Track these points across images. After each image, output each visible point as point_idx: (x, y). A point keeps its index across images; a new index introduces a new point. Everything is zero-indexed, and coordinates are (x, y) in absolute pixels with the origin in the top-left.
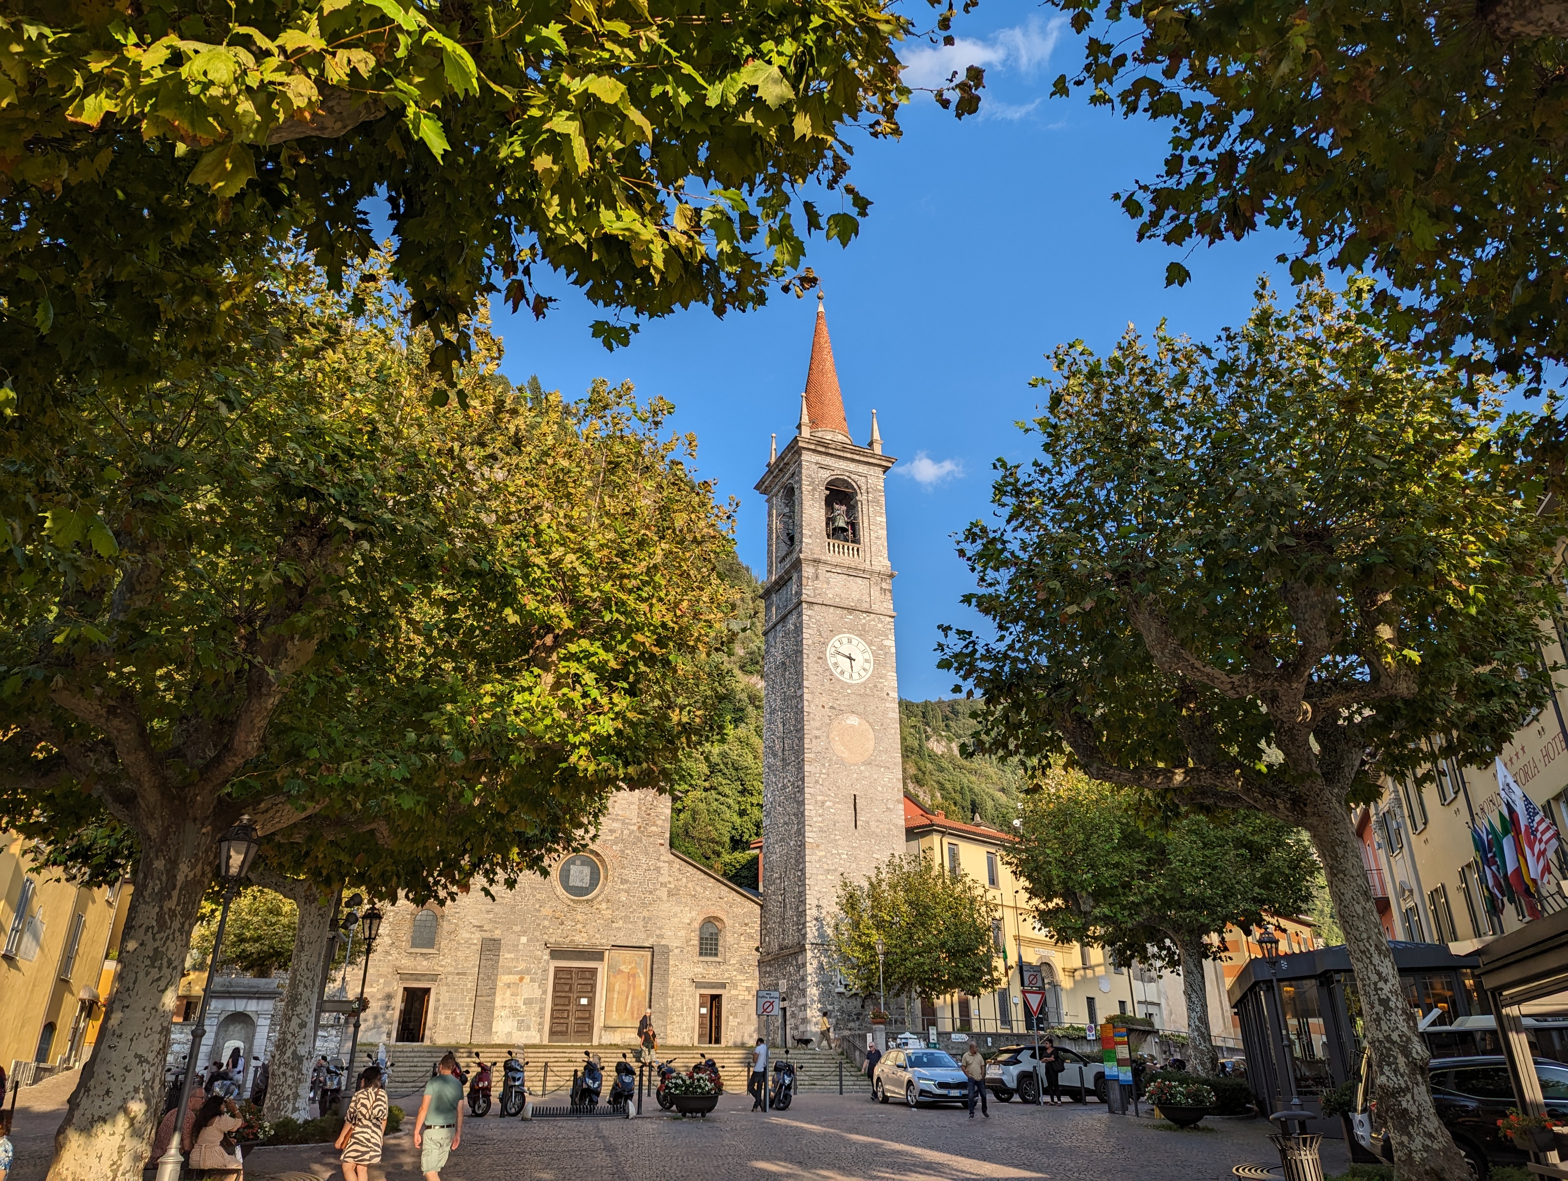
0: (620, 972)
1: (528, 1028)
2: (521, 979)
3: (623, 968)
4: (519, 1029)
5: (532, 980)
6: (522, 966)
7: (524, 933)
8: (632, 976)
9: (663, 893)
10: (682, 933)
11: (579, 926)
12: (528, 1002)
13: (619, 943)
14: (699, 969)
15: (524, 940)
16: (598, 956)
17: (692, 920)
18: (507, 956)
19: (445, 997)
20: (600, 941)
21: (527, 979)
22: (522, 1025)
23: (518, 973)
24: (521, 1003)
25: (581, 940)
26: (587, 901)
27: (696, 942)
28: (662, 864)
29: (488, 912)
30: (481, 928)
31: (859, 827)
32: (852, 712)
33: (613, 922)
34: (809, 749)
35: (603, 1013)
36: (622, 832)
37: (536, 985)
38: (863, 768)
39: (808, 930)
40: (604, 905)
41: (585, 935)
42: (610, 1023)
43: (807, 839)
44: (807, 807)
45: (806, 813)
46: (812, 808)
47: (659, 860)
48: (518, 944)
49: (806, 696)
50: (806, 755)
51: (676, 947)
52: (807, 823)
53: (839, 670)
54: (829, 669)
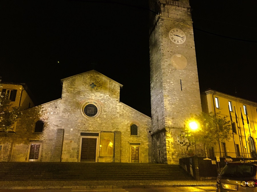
1: (73, 157)
2: (71, 142)
3: (105, 138)
4: (70, 157)
5: (75, 142)
6: (71, 138)
7: (72, 127)
9: (118, 115)
10: (125, 127)
11: (90, 125)
12: (73, 149)
13: (103, 130)
14: (131, 139)
15: (72, 129)
17: (128, 124)
20: (97, 130)
21: (73, 142)
23: (70, 140)
24: (71, 149)
25: (91, 130)
26: (93, 118)
27: (129, 130)
28: (117, 106)
29: (60, 121)
30: (57, 126)
31: (183, 90)
32: (179, 53)
33: (101, 124)
34: (163, 65)
35: (99, 152)
36: (104, 97)
37: (76, 143)
38: (183, 71)
39: (166, 123)
40: (98, 119)
41: (92, 128)
42: (101, 155)
43: (164, 94)
44: (163, 83)
45: (163, 85)
46: (165, 84)
47: (116, 105)
48: (70, 130)
49: (162, 48)
50: (163, 67)
51: (123, 132)
52: (163, 88)
53: (174, 40)
54: (170, 40)
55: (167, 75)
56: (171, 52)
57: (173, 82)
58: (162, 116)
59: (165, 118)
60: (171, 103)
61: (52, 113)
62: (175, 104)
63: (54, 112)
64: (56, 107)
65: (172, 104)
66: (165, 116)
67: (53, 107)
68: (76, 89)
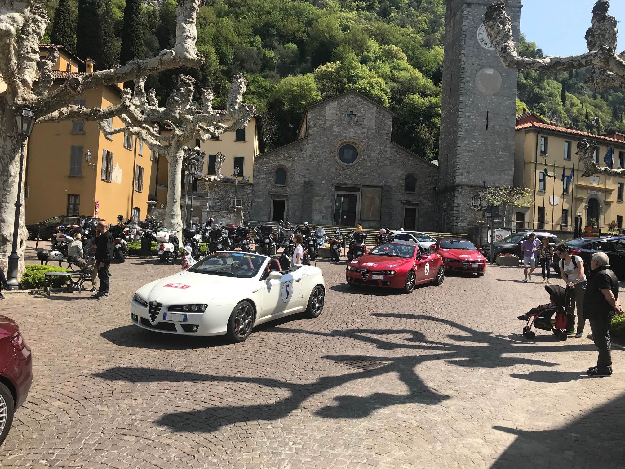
1: (327, 219)
2: (323, 198)
3: (368, 195)
4: (323, 219)
5: (327, 199)
6: (323, 193)
7: (323, 179)
8: (373, 199)
9: (388, 162)
10: (397, 180)
11: (348, 177)
12: (326, 208)
13: (366, 184)
14: (406, 197)
15: (323, 182)
16: (357, 190)
17: (402, 175)
18: (316, 189)
19: (291, 205)
20: (358, 183)
21: (325, 199)
22: (324, 217)
23: (321, 196)
24: (323, 208)
25: (349, 182)
26: (351, 166)
27: (403, 185)
28: (387, 149)
29: (307, 170)
30: (304, 176)
31: (489, 129)
32: (490, 67)
33: (364, 175)
34: (463, 88)
35: (360, 214)
36: (368, 133)
37: (330, 201)
38: (493, 97)
39: (457, 179)
40: (359, 168)
41: (351, 181)
42: (363, 218)
43: (459, 135)
44: (460, 119)
45: (459, 122)
46: (463, 119)
47: (386, 146)
48: (321, 183)
49: (463, 59)
50: (461, 91)
51: (394, 187)
52: (459, 127)
53: (484, 43)
54: (478, 42)
55: (467, 105)
56: (478, 64)
57: (476, 116)
58: (453, 168)
59: (457, 171)
60: (468, 149)
61: (296, 158)
62: (474, 150)
63: (299, 157)
64: (301, 150)
65: (470, 151)
66: (457, 168)
67: (297, 150)
68: (327, 122)
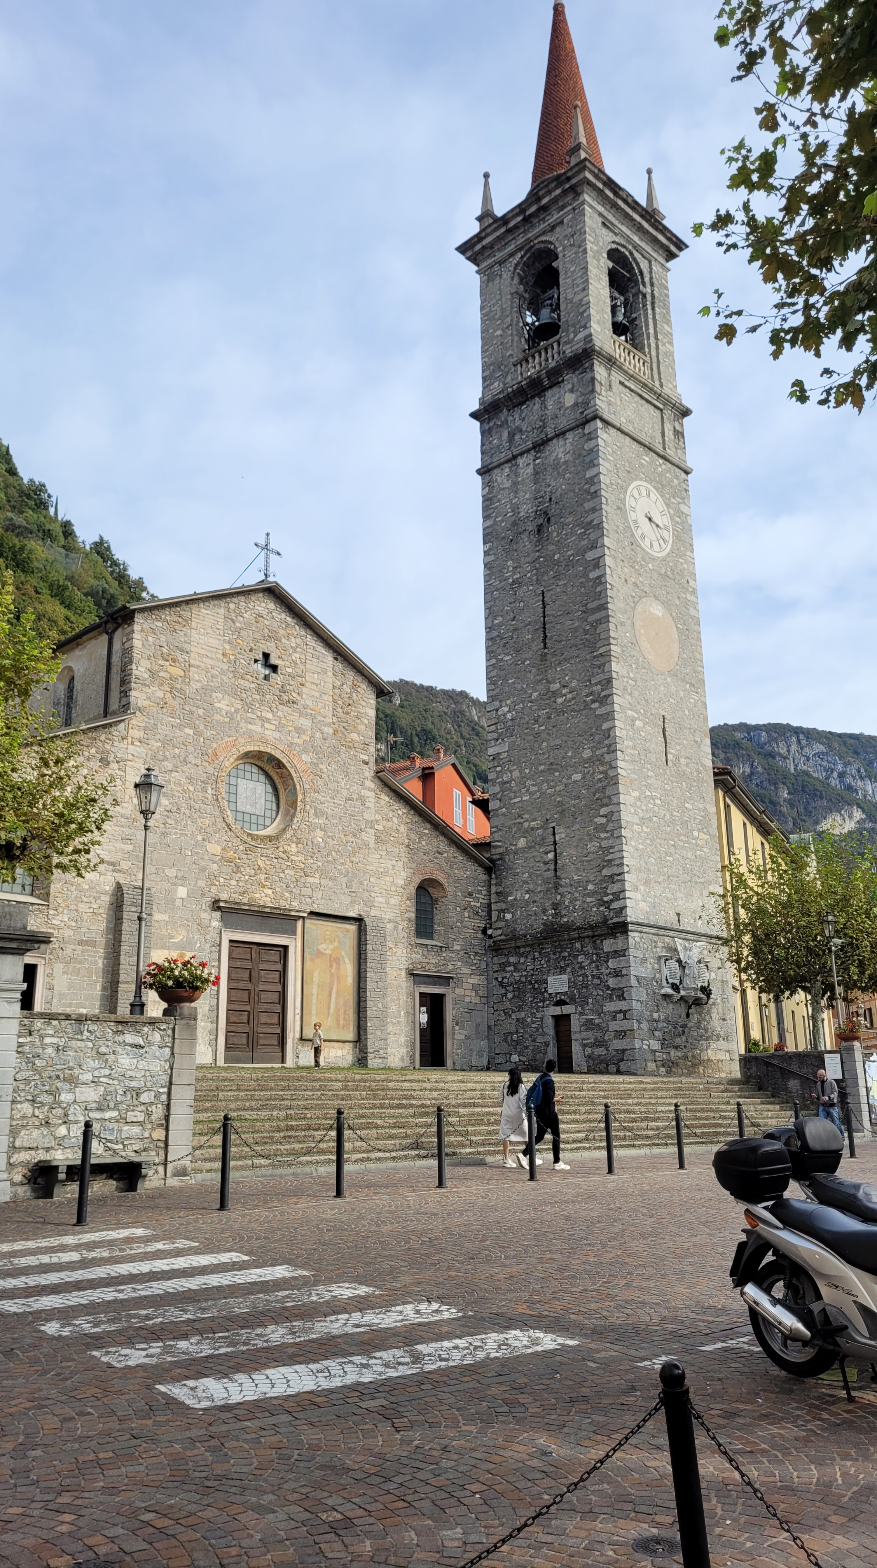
0: (320, 954)
3: (322, 947)
7: (182, 880)
8: (335, 960)
9: (369, 837)
10: (396, 900)
11: (261, 877)
13: (315, 907)
14: (420, 956)
15: (182, 892)
16: (289, 927)
17: (407, 882)
18: (160, 917)
19: (62, 983)
20: (291, 902)
23: (174, 946)
25: (265, 898)
27: (411, 916)
28: (366, 793)
29: (125, 840)
30: (115, 866)
31: (670, 764)
32: (656, 598)
34: (614, 638)
35: (299, 1017)
36: (313, 734)
38: (669, 680)
39: (627, 903)
41: (270, 892)
43: (620, 771)
44: (617, 723)
45: (616, 733)
46: (622, 725)
47: (362, 785)
48: (174, 898)
49: (607, 560)
50: (612, 647)
51: (390, 921)
53: (640, 532)
54: (630, 528)
55: (625, 689)
56: (635, 585)
57: (644, 723)
59: (626, 876)
60: (640, 813)
62: (651, 820)
64: (106, 763)
65: (643, 820)
66: (626, 868)
68: (194, 674)
